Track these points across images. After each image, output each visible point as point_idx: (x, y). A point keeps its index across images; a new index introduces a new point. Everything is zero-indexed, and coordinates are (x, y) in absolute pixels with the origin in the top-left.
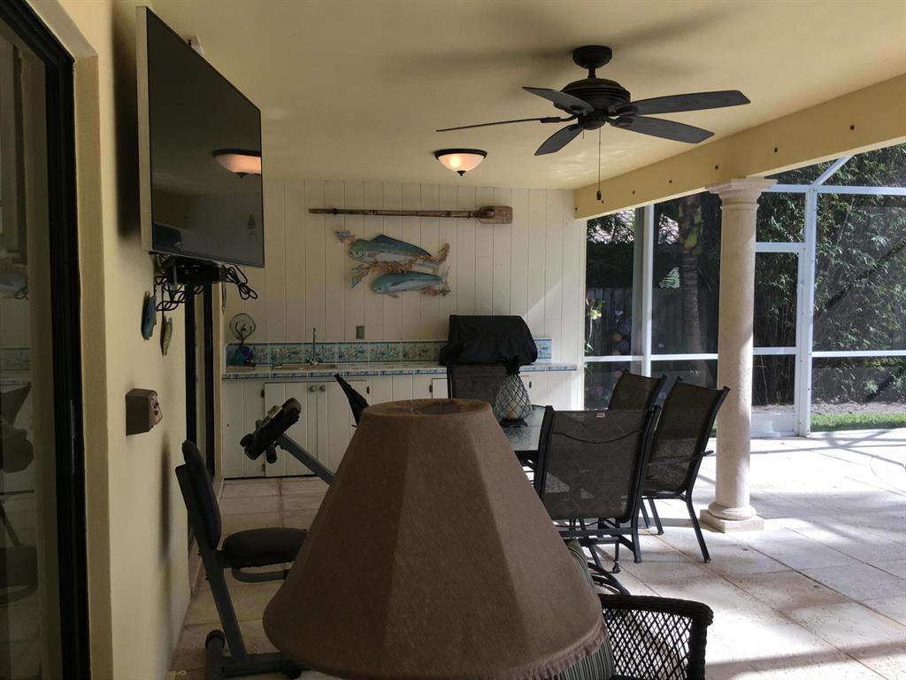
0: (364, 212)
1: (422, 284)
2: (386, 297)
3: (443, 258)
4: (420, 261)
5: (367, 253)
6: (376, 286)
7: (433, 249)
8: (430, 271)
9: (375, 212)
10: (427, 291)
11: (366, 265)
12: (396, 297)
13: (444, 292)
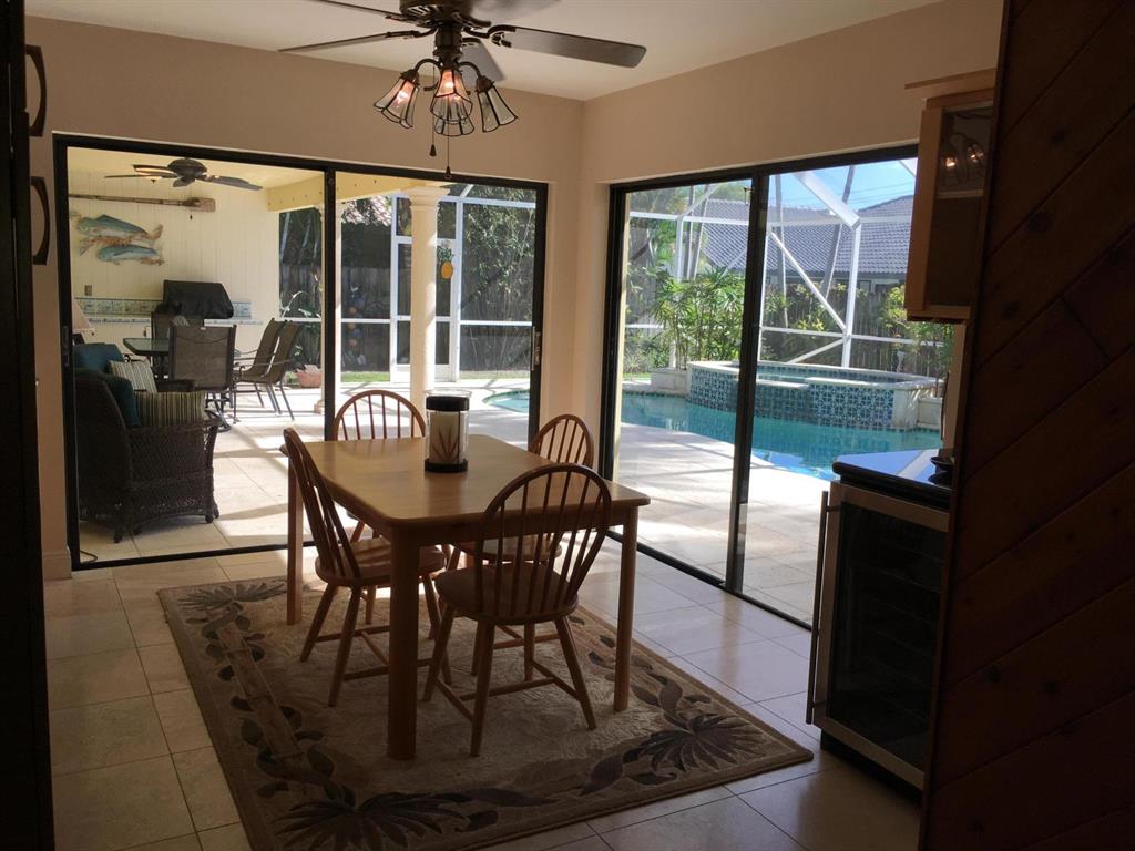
0: (88, 197)
1: (141, 255)
2: (110, 265)
3: (158, 235)
4: (138, 237)
5: (92, 229)
6: (101, 254)
7: (149, 229)
8: (147, 245)
9: (97, 197)
10: (144, 260)
11: (92, 238)
12: (118, 264)
13: (160, 262)
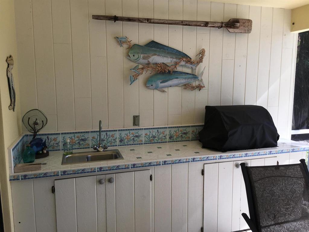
1: (183, 81)
2: (157, 93)
3: (201, 60)
4: (183, 63)
5: (142, 56)
7: (191, 53)
8: (189, 71)
9: (149, 21)
10: (186, 86)
11: (140, 66)
12: (164, 91)
13: (200, 87)
